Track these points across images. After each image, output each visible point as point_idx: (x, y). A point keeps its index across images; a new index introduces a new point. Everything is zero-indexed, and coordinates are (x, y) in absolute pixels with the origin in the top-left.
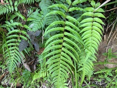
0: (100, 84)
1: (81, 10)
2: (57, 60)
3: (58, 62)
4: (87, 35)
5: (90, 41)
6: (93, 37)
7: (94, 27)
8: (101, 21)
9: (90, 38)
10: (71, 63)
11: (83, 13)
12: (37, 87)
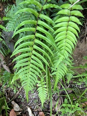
0: (80, 87)
1: (56, 7)
2: (27, 64)
3: (27, 65)
4: (61, 37)
5: (64, 44)
6: (67, 39)
7: (69, 27)
8: (78, 21)
9: (64, 41)
10: (42, 67)
11: (58, 10)
12: (17, 87)
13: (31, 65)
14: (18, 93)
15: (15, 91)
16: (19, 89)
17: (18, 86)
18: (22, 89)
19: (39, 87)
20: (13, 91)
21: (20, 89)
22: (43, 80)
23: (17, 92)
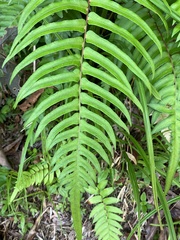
12: (30, 215)
13: (85, 98)
14: (32, 232)
15: (22, 226)
16: (35, 220)
17: (33, 211)
18: (43, 219)
19: (92, 206)
20: (17, 228)
21: (38, 220)
22: (105, 183)
23: (29, 229)
